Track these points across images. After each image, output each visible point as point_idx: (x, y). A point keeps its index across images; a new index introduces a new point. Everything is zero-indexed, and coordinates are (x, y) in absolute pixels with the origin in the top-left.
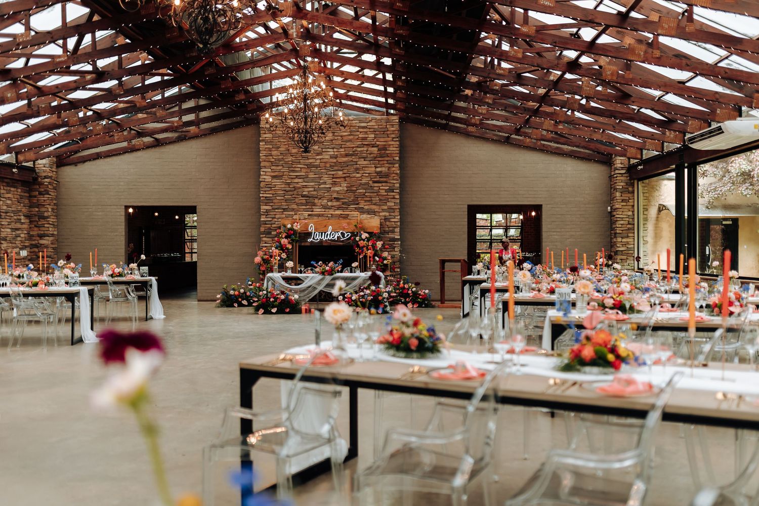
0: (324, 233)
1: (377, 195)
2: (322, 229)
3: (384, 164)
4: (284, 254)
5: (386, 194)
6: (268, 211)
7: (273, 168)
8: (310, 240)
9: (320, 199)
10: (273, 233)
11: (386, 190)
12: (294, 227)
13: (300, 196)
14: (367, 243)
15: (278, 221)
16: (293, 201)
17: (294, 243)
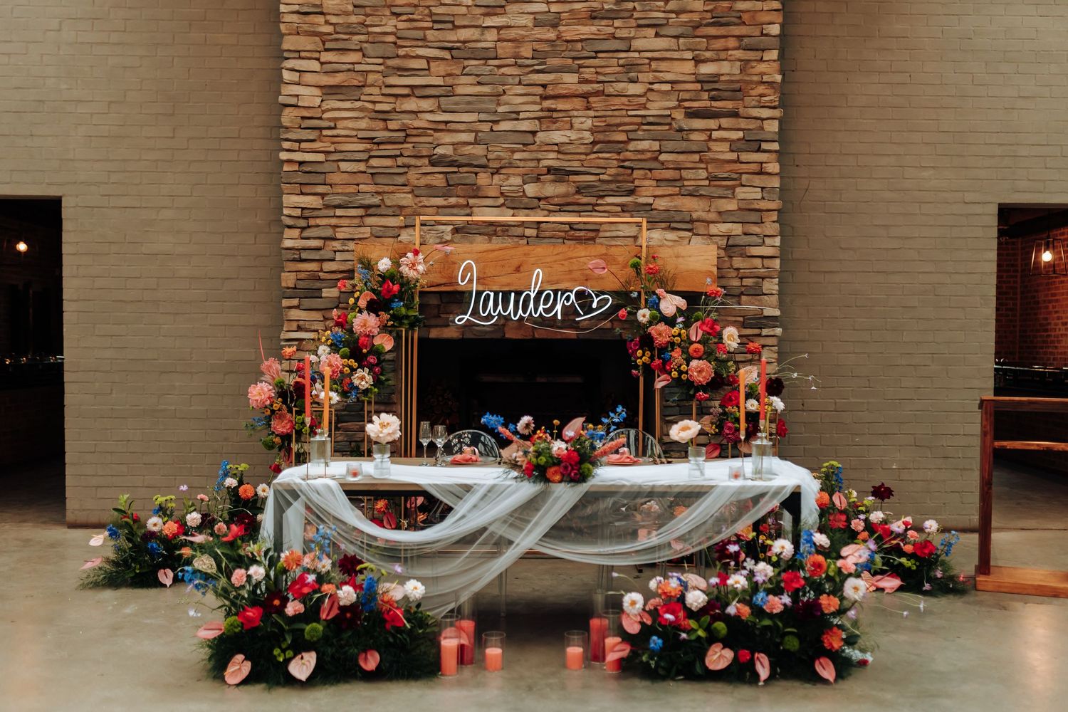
0: (513, 295)
1: (701, 161)
2: (504, 280)
3: (727, 50)
4: (364, 373)
5: (733, 156)
6: (307, 213)
7: (326, 57)
8: (462, 319)
9: (497, 172)
10: (325, 293)
11: (731, 142)
12: (405, 270)
13: (426, 161)
14: (683, 331)
15: (346, 248)
16: (401, 180)
17: (404, 330)
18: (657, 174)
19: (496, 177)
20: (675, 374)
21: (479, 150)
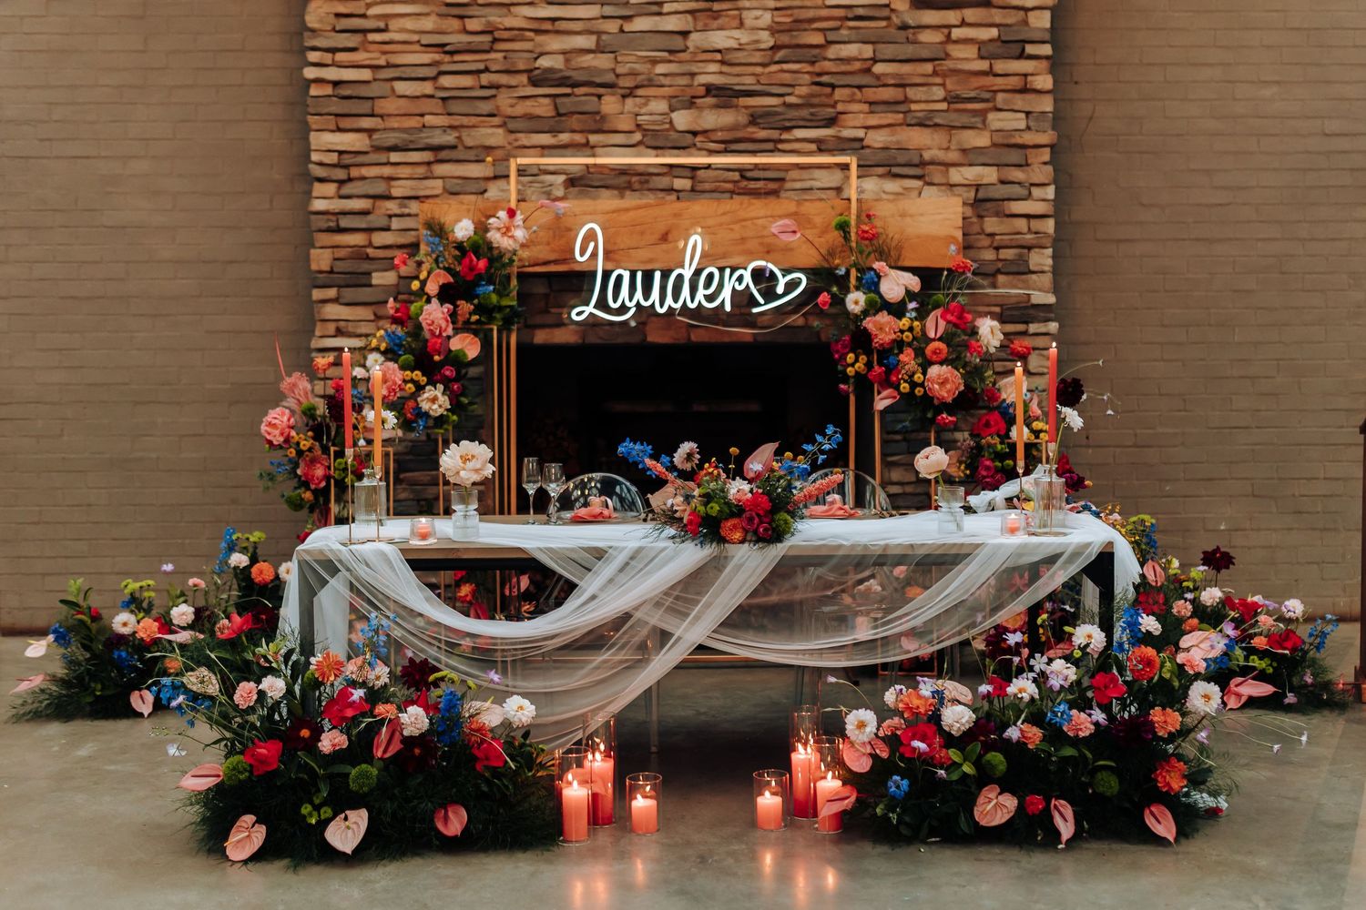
0: (658, 275)
1: (935, 73)
2: (643, 254)
4: (437, 392)
5: (984, 65)
6: (347, 160)
8: (582, 313)
9: (629, 93)
10: (378, 278)
11: (981, 44)
12: (495, 237)
13: (524, 78)
14: (916, 323)
15: (406, 211)
16: (485, 107)
17: (495, 328)
18: (871, 94)
19: (629, 101)
20: (905, 387)
21: (603, 61)
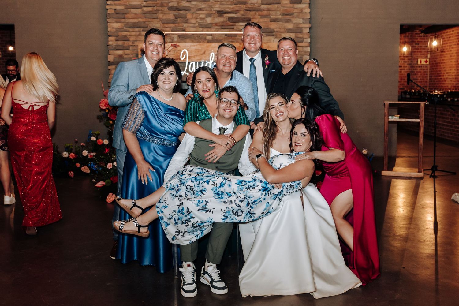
0: (202, 63)
2: (199, 58)
6: (118, 30)
13: (165, 9)
15: (134, 45)
16: (155, 16)
18: (260, 13)
19: (194, 15)
21: (188, 4)
